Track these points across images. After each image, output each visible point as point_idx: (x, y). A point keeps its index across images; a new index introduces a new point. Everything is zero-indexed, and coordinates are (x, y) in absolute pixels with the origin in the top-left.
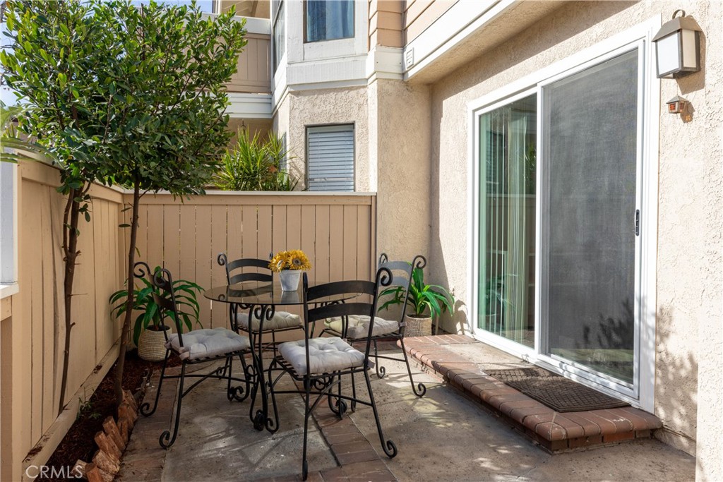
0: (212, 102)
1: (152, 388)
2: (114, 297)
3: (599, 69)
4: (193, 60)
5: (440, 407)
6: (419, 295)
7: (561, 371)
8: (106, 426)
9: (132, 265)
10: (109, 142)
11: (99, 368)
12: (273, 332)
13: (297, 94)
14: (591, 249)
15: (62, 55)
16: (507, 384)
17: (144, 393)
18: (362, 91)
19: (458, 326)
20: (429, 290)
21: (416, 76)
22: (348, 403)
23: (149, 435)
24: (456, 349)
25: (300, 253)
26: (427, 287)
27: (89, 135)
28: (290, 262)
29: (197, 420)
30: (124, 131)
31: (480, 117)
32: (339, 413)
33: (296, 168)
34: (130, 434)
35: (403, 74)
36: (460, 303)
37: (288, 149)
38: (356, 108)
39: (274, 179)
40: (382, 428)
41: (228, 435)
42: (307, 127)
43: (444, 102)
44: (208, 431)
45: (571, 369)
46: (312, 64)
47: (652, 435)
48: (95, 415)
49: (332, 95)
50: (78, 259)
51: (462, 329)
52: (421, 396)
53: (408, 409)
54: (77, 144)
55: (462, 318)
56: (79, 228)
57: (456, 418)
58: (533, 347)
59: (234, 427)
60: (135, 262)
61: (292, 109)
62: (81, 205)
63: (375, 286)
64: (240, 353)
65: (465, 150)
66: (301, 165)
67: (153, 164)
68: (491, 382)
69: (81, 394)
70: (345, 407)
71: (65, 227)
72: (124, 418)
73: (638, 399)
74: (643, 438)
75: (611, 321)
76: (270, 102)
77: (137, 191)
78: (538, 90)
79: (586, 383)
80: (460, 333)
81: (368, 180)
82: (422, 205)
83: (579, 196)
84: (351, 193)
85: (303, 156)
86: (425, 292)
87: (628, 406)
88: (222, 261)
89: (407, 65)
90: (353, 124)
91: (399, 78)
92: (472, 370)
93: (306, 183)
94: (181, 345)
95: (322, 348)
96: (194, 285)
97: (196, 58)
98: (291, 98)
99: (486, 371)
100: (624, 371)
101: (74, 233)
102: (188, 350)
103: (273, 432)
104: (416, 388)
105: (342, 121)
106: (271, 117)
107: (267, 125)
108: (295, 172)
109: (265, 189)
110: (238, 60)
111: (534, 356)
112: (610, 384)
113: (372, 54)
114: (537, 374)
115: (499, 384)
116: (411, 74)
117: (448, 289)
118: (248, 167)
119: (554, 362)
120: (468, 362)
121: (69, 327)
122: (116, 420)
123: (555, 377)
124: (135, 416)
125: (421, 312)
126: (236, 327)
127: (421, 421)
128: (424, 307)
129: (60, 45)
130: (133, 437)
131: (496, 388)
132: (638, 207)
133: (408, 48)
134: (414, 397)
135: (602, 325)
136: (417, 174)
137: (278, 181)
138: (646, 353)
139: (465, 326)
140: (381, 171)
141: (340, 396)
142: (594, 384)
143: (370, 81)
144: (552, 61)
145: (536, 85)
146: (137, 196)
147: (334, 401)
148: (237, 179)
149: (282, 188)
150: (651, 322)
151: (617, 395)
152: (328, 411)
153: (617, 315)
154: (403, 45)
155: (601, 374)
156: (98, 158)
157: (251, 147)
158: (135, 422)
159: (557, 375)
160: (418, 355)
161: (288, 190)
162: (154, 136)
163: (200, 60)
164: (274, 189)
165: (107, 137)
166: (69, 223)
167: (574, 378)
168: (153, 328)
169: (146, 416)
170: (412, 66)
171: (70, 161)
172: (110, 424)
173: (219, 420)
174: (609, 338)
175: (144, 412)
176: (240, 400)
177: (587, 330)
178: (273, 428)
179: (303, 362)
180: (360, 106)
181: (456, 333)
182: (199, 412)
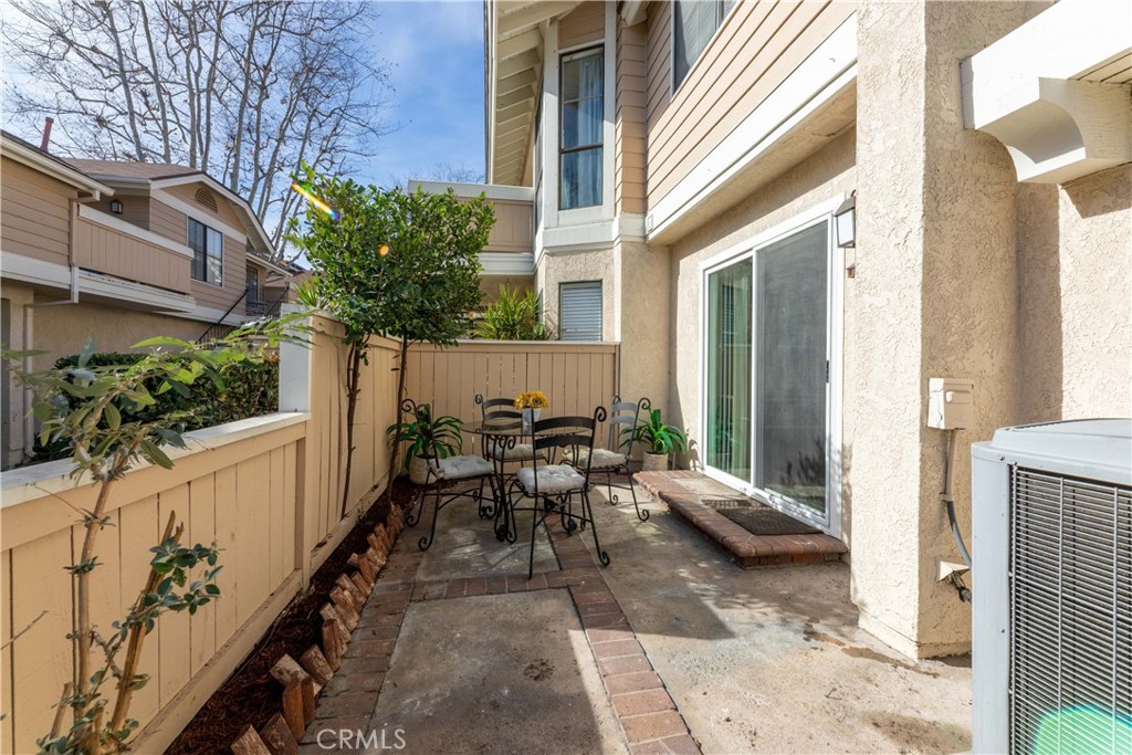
0: (467, 269)
1: (417, 504)
2: (390, 429)
3: (798, 237)
4: (451, 236)
5: (659, 530)
6: (656, 434)
7: (771, 502)
8: (377, 529)
9: (400, 402)
10: (381, 304)
11: (376, 487)
12: (522, 461)
13: (552, 255)
14: (793, 395)
15: (347, 238)
16: (718, 511)
17: (411, 509)
18: (609, 252)
19: (691, 463)
20: (665, 430)
21: (655, 238)
22: (578, 522)
23: (412, 540)
24: (683, 483)
25: (540, 394)
26: (663, 427)
27: (366, 299)
28: (531, 401)
29: (452, 531)
30: (392, 295)
31: (710, 275)
32: (571, 529)
33: (550, 320)
34: (396, 538)
35: (645, 237)
36: (693, 442)
37: (544, 302)
38: (603, 266)
39: (531, 330)
40: (600, 544)
41: (475, 543)
42: (560, 284)
43: (681, 262)
44: (460, 539)
45: (777, 500)
46: (565, 228)
47: (840, 558)
48: (370, 523)
49: (583, 255)
50: (358, 396)
51: (695, 466)
52: (644, 521)
53: (631, 530)
54: (357, 307)
55: (694, 455)
56: (359, 371)
57: (670, 539)
58: (749, 482)
59: (481, 538)
60: (404, 398)
61: (547, 269)
62: (362, 352)
63: (594, 422)
64: (488, 475)
65: (697, 306)
66: (555, 318)
67: (415, 321)
68: (704, 509)
69: (360, 506)
70: (575, 526)
71: (348, 370)
72: (391, 525)
73: (829, 526)
74: (832, 561)
75: (807, 459)
76: (531, 261)
77: (405, 341)
78: (753, 254)
79: (789, 513)
80: (693, 469)
81: (613, 332)
82: (661, 353)
83: (784, 347)
84: (599, 342)
85: (557, 309)
86: (661, 431)
87: (820, 532)
88: (478, 400)
89: (648, 229)
90: (601, 281)
91: (641, 240)
92: (691, 500)
93: (559, 334)
94: (438, 467)
95: (552, 473)
96: (457, 420)
97: (454, 234)
98: (547, 259)
99: (703, 501)
100: (819, 502)
101: (356, 375)
102: (443, 471)
103: (512, 543)
104: (641, 514)
105: (591, 279)
106: (532, 274)
107: (529, 281)
108: (549, 323)
109: (524, 339)
110: (490, 234)
111: (750, 489)
112: (807, 513)
113: (616, 219)
114: (750, 505)
115: (712, 512)
116: (651, 237)
117: (683, 430)
118: (507, 319)
119: (765, 494)
120: (691, 493)
121: (350, 450)
122: (385, 526)
123: (764, 508)
124: (402, 525)
125: (659, 450)
126: (487, 456)
127: (641, 540)
128: (660, 446)
129: (346, 231)
130: (398, 541)
131: (708, 515)
132: (828, 358)
133: (649, 214)
134: (639, 521)
135: (801, 462)
136: (657, 325)
137: (535, 331)
138: (834, 487)
139: (697, 463)
140: (624, 323)
141: (570, 515)
142: (795, 514)
143: (616, 243)
144: (764, 228)
145: (751, 249)
146: (405, 345)
147: (566, 520)
148: (498, 330)
149: (538, 338)
150: (837, 458)
151: (812, 523)
152: (562, 529)
153: (812, 453)
154: (644, 211)
155: (802, 505)
156: (373, 317)
157: (511, 303)
158: (402, 531)
159: (767, 506)
160: (649, 486)
161: (543, 339)
162: (416, 300)
163: (457, 237)
164: (531, 339)
165: (380, 300)
166: (352, 367)
167: (780, 508)
168: (421, 457)
169: (411, 526)
170: (652, 231)
171: (351, 319)
172: (380, 528)
173: (469, 532)
174: (806, 473)
175: (409, 523)
176: (489, 518)
177: (790, 466)
178: (512, 540)
179: (532, 483)
180: (607, 266)
181: (689, 469)
182: (453, 526)
